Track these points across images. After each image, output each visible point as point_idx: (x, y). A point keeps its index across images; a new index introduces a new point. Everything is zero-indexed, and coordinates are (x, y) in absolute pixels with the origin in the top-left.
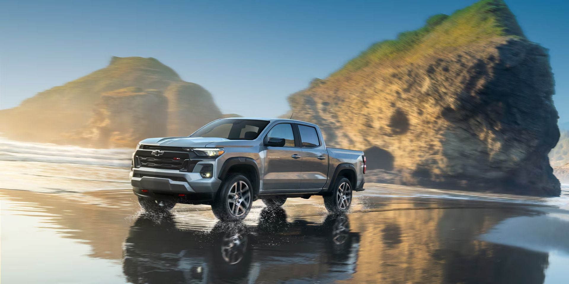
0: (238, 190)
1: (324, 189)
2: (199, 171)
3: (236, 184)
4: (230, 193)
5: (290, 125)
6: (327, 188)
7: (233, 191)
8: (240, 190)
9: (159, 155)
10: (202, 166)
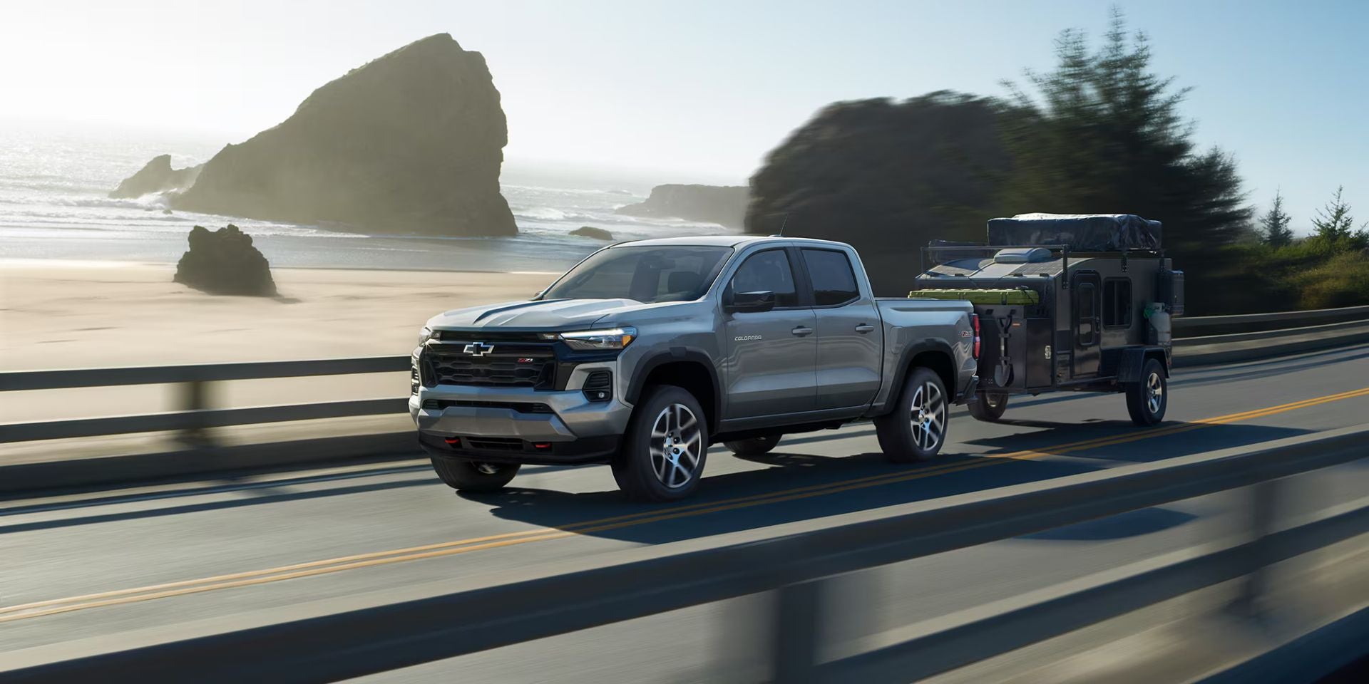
0: (673, 425)
1: (875, 407)
2: (581, 388)
3: (666, 411)
4: (654, 433)
5: (783, 252)
6: (884, 403)
7: (661, 428)
8: (676, 427)
9: (484, 354)
10: (586, 375)
